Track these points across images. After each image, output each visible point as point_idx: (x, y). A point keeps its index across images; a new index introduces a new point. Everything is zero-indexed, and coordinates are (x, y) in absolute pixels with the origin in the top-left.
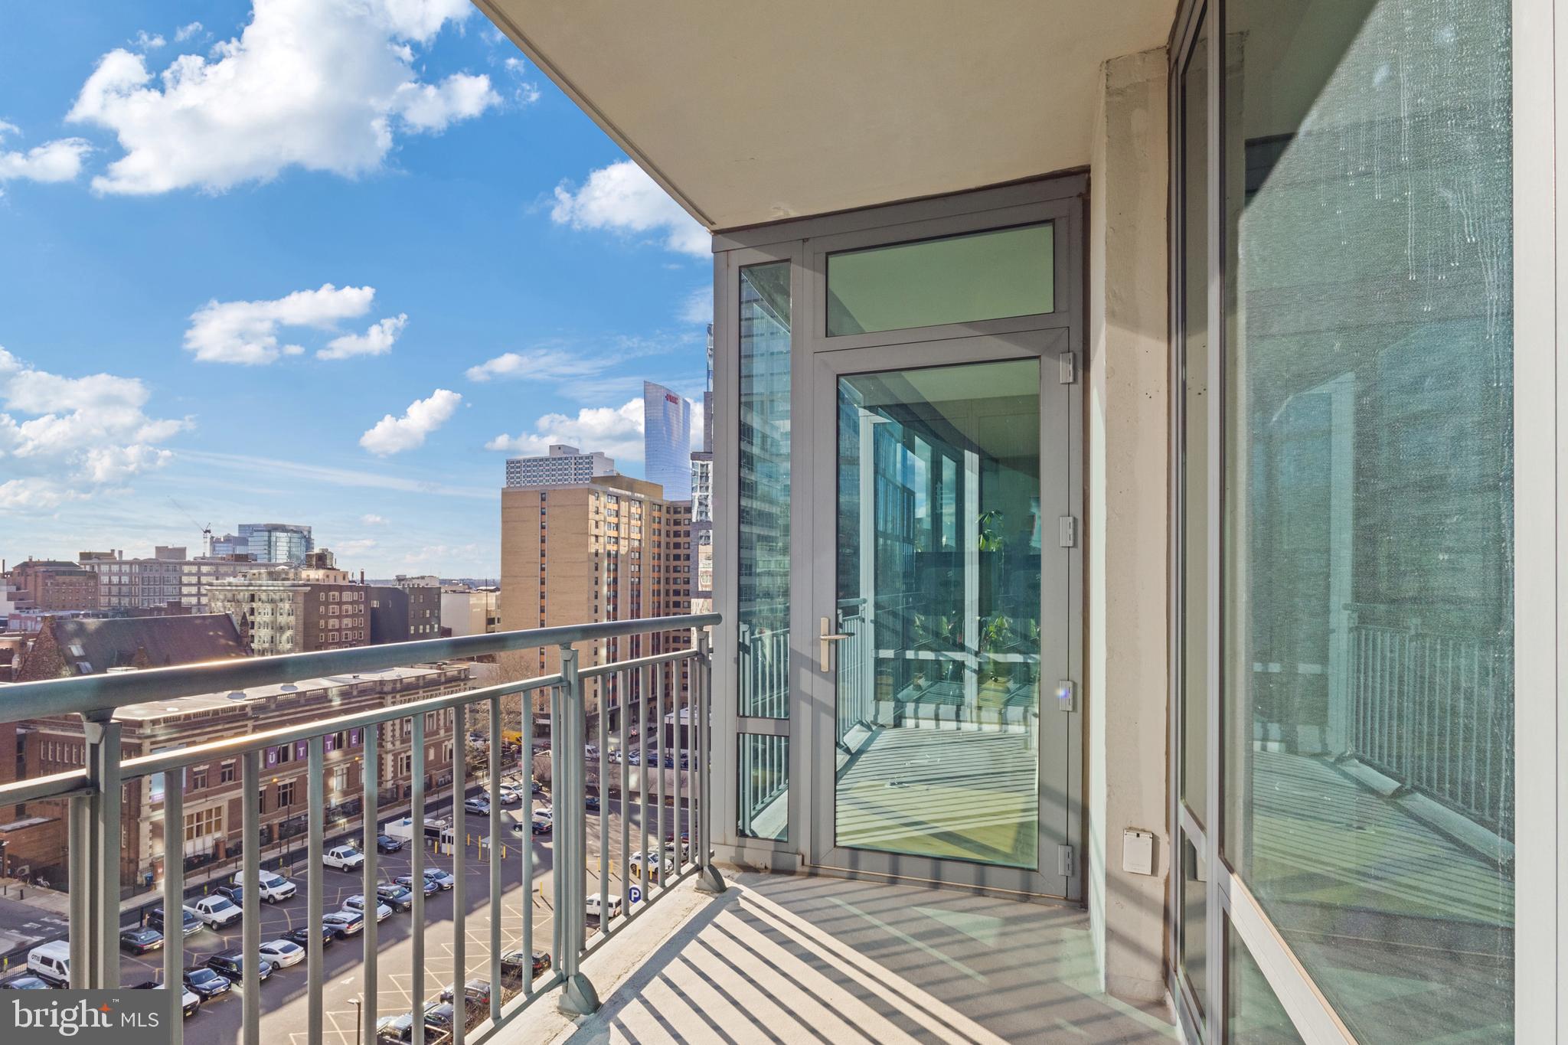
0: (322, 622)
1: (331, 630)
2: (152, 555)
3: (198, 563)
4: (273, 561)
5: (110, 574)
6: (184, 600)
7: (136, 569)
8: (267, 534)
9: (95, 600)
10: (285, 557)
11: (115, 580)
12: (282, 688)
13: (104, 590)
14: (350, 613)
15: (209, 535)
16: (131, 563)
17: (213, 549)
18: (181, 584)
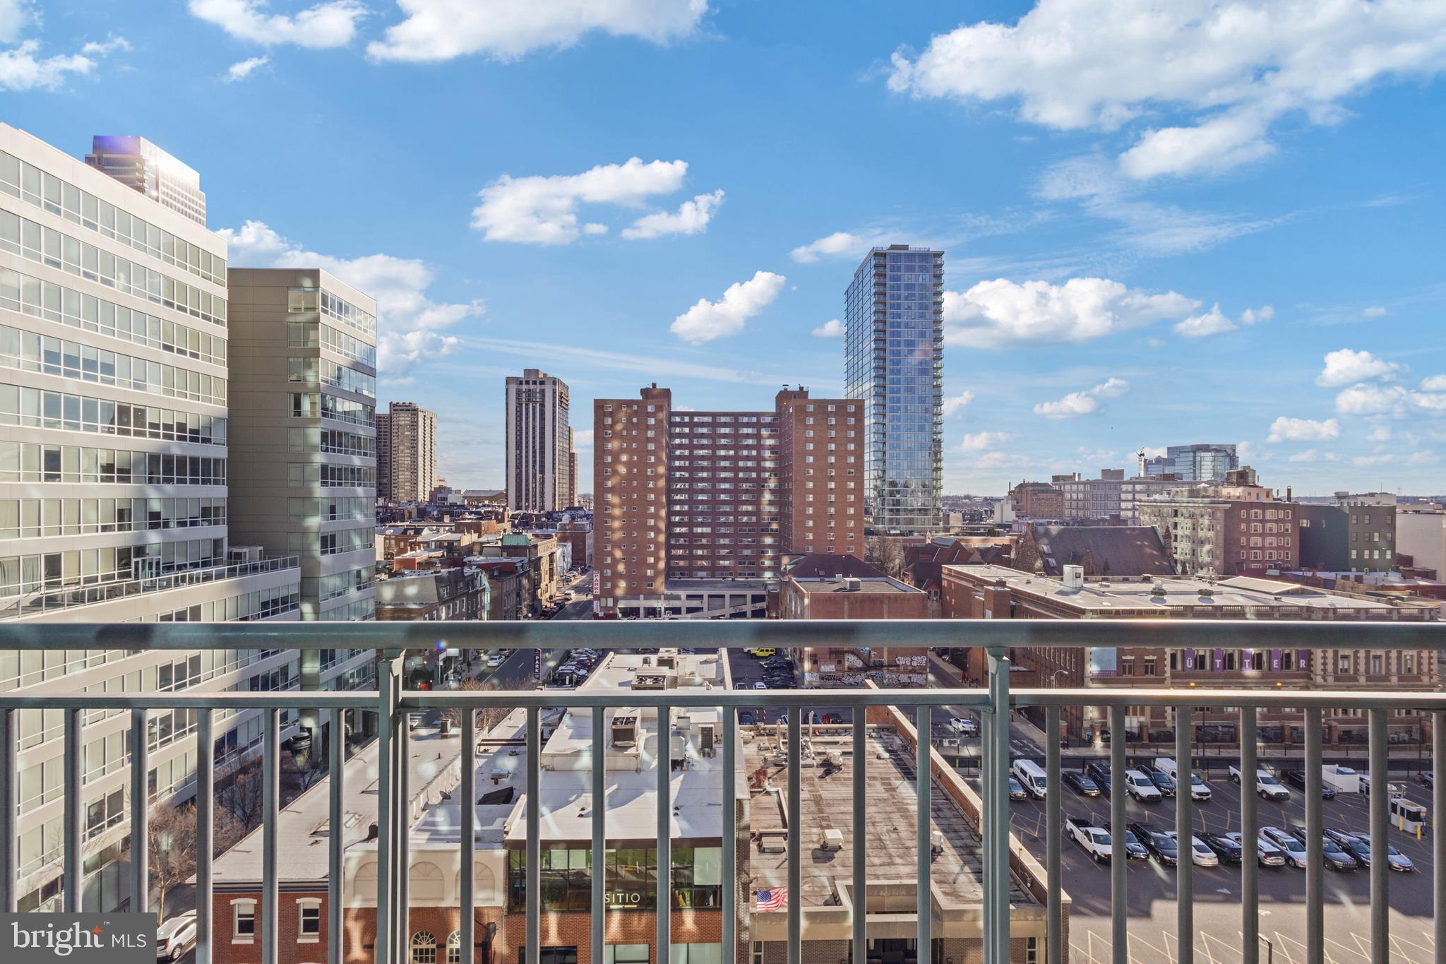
0: (1243, 540)
1: (1254, 548)
2: (1099, 476)
3: (1133, 482)
4: (1198, 479)
5: (1071, 492)
6: (1123, 513)
7: (1088, 488)
8: (1192, 454)
9: (1062, 512)
10: (1211, 475)
11: (1074, 496)
12: (1199, 599)
13: (1067, 504)
14: (1275, 531)
15: (1143, 458)
16: (1084, 483)
17: (1146, 470)
18: (1120, 500)
